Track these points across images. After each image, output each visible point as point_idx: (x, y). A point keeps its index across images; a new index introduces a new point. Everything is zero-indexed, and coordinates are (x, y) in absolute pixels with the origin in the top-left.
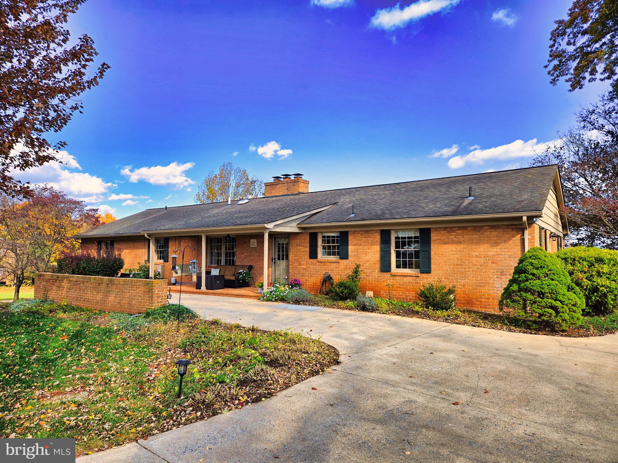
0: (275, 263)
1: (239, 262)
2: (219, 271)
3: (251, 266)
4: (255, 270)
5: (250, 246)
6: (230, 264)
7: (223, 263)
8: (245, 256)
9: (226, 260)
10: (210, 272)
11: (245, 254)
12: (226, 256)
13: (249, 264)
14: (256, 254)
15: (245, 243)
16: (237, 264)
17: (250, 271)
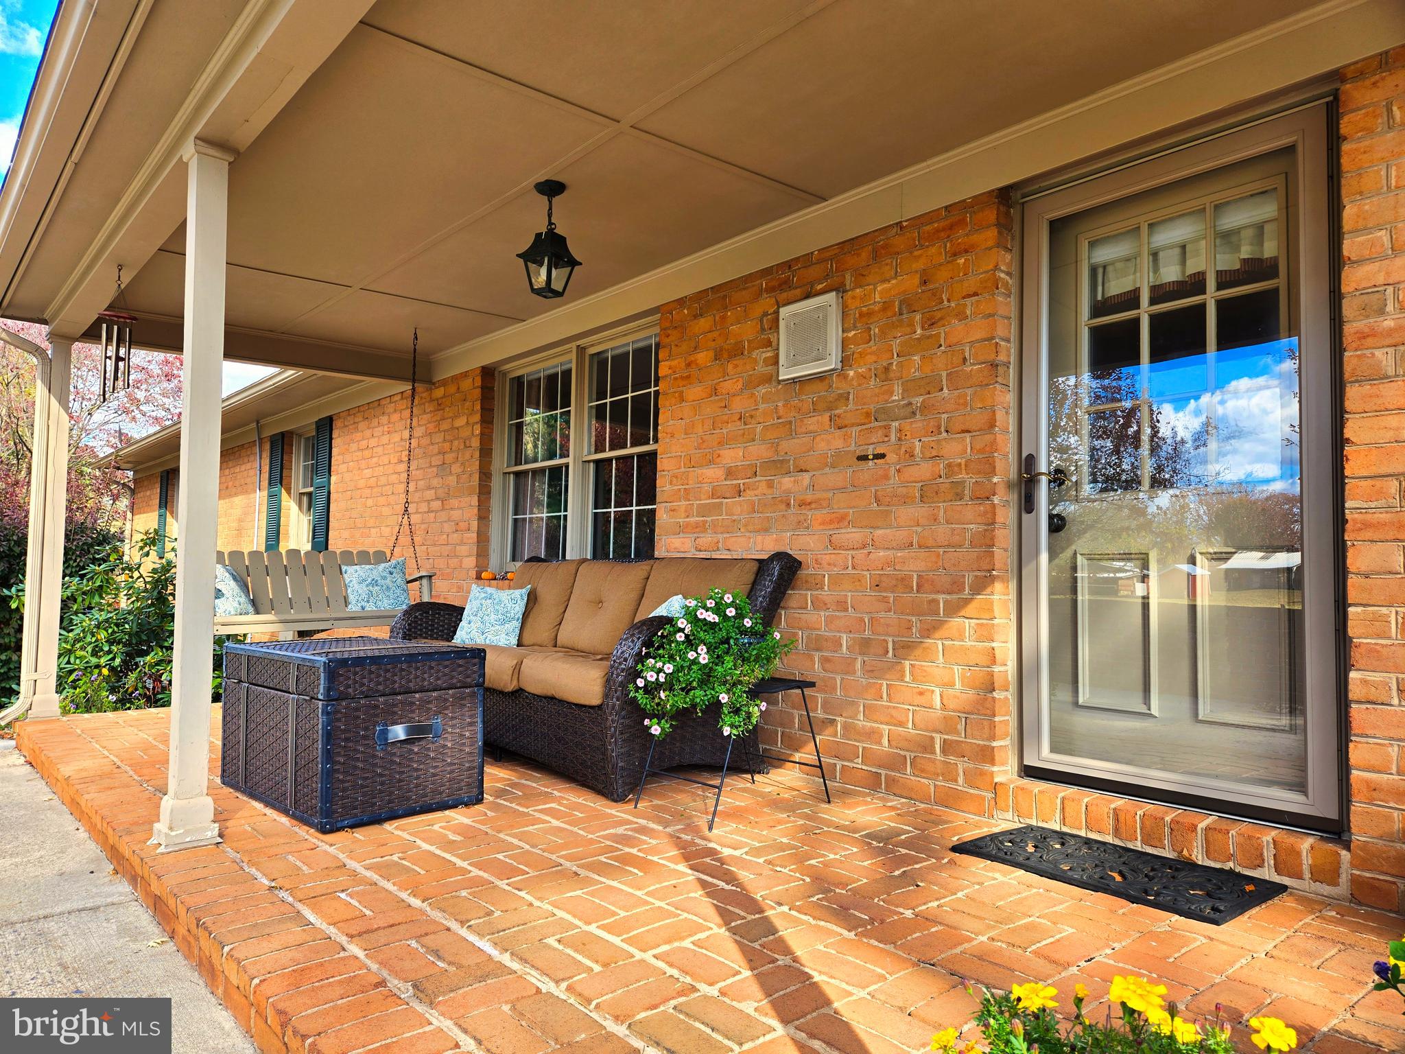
0: (1057, 524)
1: (682, 529)
2: (519, 608)
3: (780, 556)
4: (818, 605)
5: (772, 378)
6: (622, 555)
7: (578, 540)
8: (730, 473)
9: (600, 523)
10: (455, 613)
11: (732, 456)
12: (601, 499)
13: (763, 546)
14: (832, 442)
15: (732, 353)
16: (668, 544)
17: (769, 616)
